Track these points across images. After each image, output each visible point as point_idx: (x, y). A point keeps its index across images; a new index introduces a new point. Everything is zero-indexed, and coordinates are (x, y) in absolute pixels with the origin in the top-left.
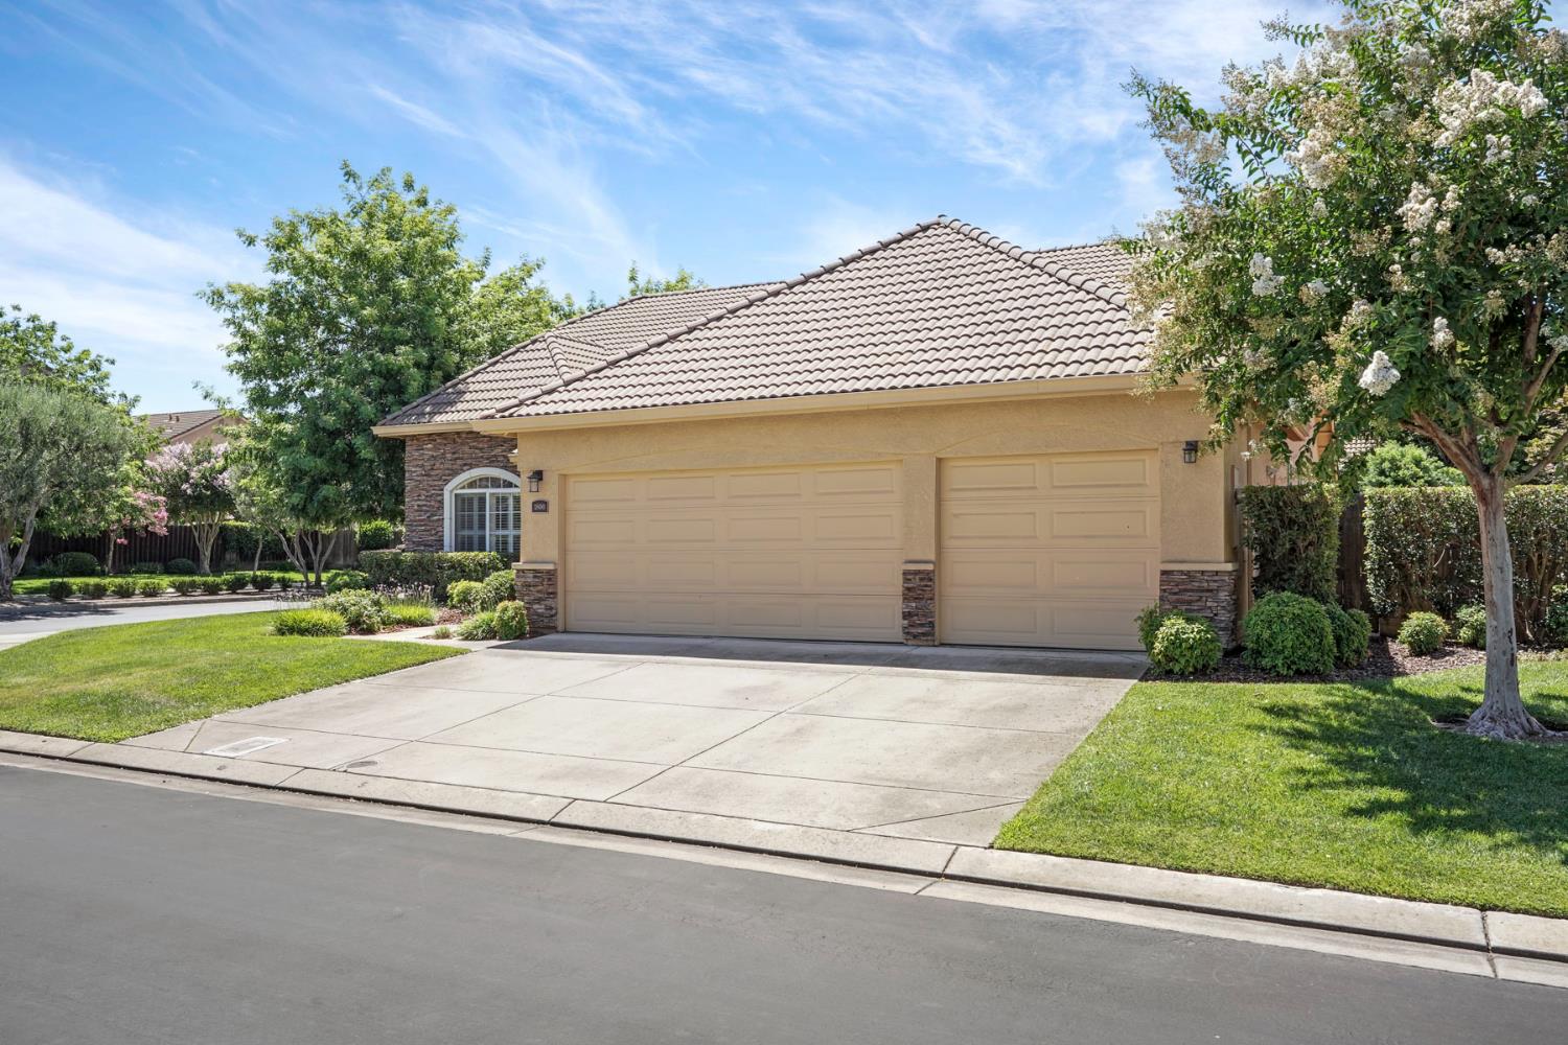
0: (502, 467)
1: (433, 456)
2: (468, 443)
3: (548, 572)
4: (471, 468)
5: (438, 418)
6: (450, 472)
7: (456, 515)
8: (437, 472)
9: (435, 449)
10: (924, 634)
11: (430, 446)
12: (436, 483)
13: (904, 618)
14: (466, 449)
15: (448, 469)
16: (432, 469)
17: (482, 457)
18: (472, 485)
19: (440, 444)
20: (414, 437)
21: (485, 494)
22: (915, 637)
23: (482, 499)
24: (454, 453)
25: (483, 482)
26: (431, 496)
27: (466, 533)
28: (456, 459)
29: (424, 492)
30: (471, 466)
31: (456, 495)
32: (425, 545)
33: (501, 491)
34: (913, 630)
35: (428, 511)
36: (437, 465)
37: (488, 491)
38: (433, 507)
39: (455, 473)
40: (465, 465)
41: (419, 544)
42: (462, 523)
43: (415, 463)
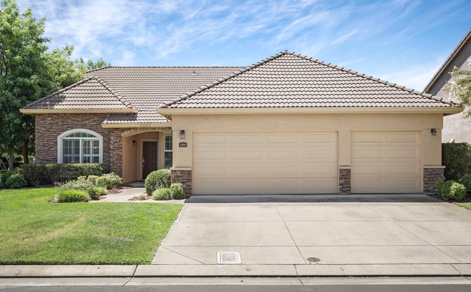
0: (89, 129)
1: (51, 123)
2: (71, 118)
3: (188, 171)
4: (72, 129)
5: (55, 107)
6: (61, 130)
7: (63, 148)
8: (54, 130)
9: (52, 120)
10: (347, 191)
11: (49, 119)
12: (53, 134)
13: (340, 185)
14: (70, 121)
15: (60, 129)
16: (51, 128)
17: (78, 124)
18: (72, 135)
19: (55, 118)
20: (40, 115)
21: (79, 139)
22: (344, 192)
23: (77, 142)
24: (63, 122)
25: (78, 135)
26: (50, 140)
27: (68, 155)
28: (64, 125)
29: (47, 139)
30: (72, 128)
31: (63, 139)
32: (47, 161)
33: (87, 139)
34: (344, 189)
35: (48, 146)
36: (54, 127)
37: (81, 139)
38: (52, 144)
39: (64, 131)
40: (69, 127)
41: (43, 160)
42: (65, 151)
43: (41, 125)
